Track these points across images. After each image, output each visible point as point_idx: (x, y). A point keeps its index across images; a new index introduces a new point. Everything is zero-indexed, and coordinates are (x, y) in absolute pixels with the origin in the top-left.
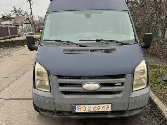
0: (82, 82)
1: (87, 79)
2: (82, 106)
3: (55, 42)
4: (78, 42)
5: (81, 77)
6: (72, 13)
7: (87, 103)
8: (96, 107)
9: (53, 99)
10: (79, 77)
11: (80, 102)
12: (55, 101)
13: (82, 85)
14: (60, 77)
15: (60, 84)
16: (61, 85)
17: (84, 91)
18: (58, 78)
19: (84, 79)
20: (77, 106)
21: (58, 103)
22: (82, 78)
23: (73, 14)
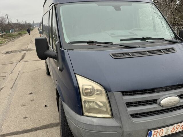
0: (158, 96)
1: (162, 91)
2: (159, 130)
3: (86, 44)
4: (119, 42)
5: (154, 90)
6: (95, 4)
7: (166, 124)
8: (175, 128)
9: (120, 127)
10: (152, 91)
11: (158, 124)
12: (125, 130)
13: (156, 101)
14: (125, 93)
15: (127, 104)
16: (129, 104)
17: (161, 108)
18: (123, 95)
19: (158, 92)
20: (153, 131)
21: (128, 133)
22: (156, 91)
23: (97, 6)
